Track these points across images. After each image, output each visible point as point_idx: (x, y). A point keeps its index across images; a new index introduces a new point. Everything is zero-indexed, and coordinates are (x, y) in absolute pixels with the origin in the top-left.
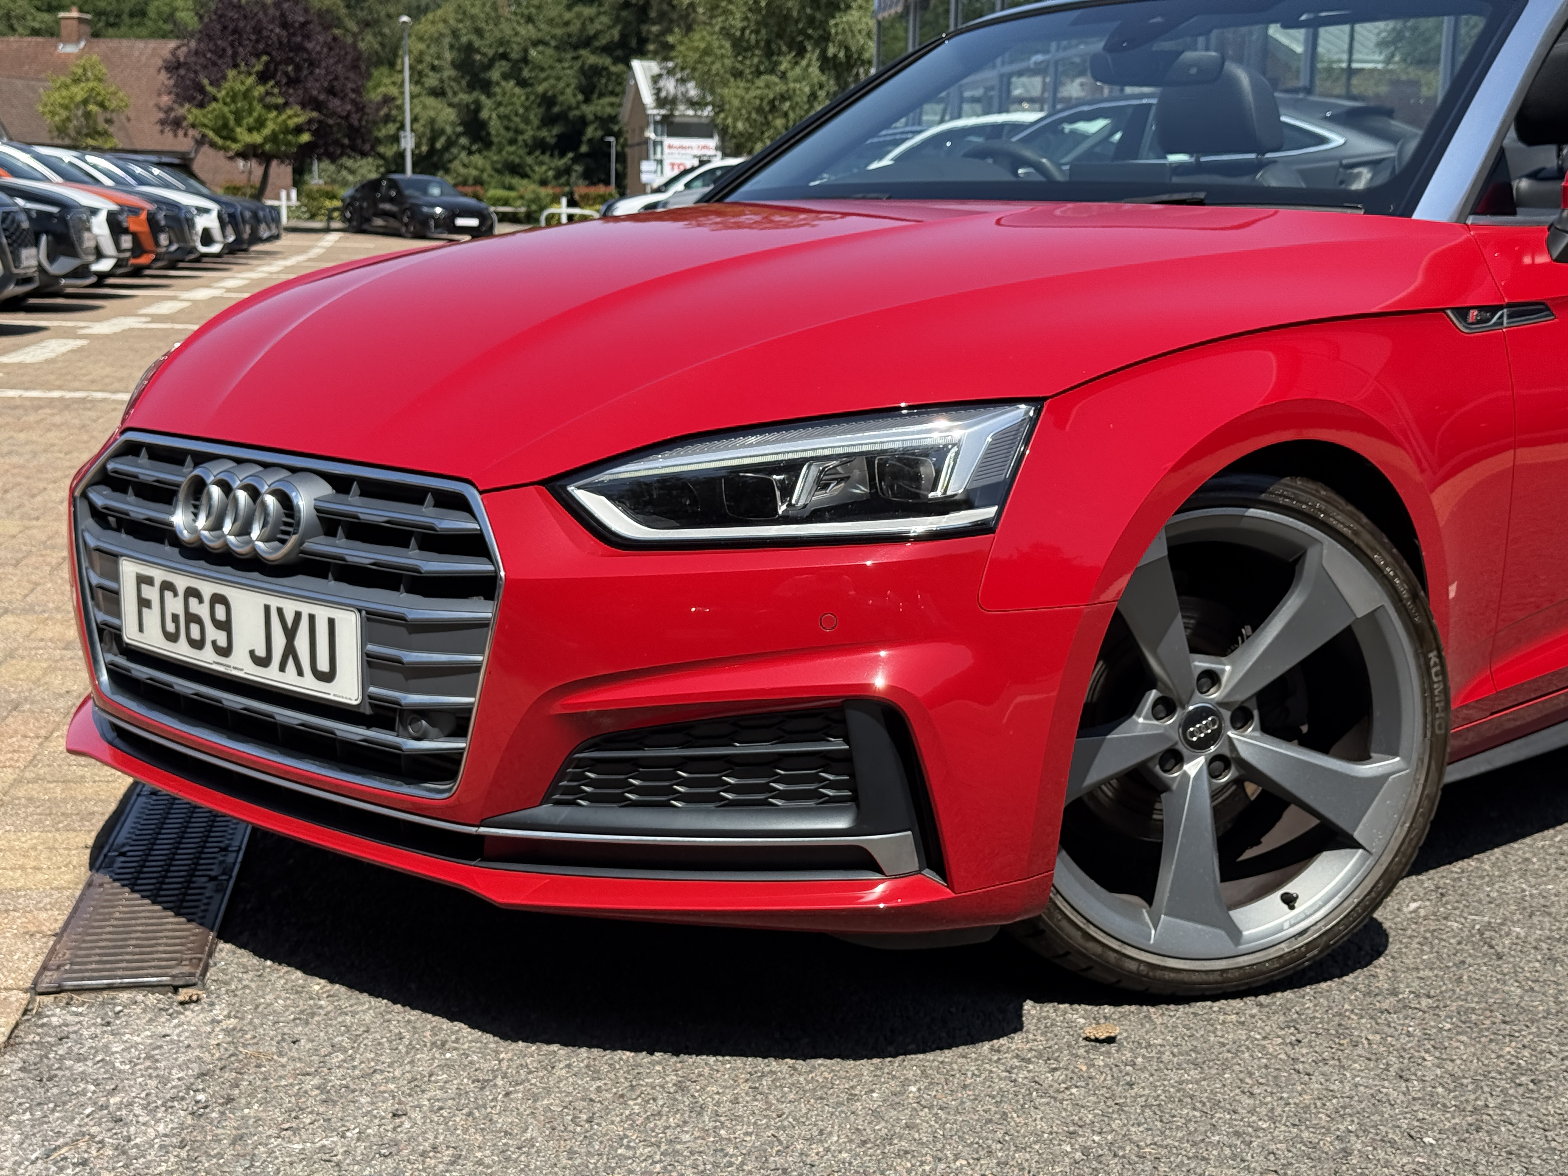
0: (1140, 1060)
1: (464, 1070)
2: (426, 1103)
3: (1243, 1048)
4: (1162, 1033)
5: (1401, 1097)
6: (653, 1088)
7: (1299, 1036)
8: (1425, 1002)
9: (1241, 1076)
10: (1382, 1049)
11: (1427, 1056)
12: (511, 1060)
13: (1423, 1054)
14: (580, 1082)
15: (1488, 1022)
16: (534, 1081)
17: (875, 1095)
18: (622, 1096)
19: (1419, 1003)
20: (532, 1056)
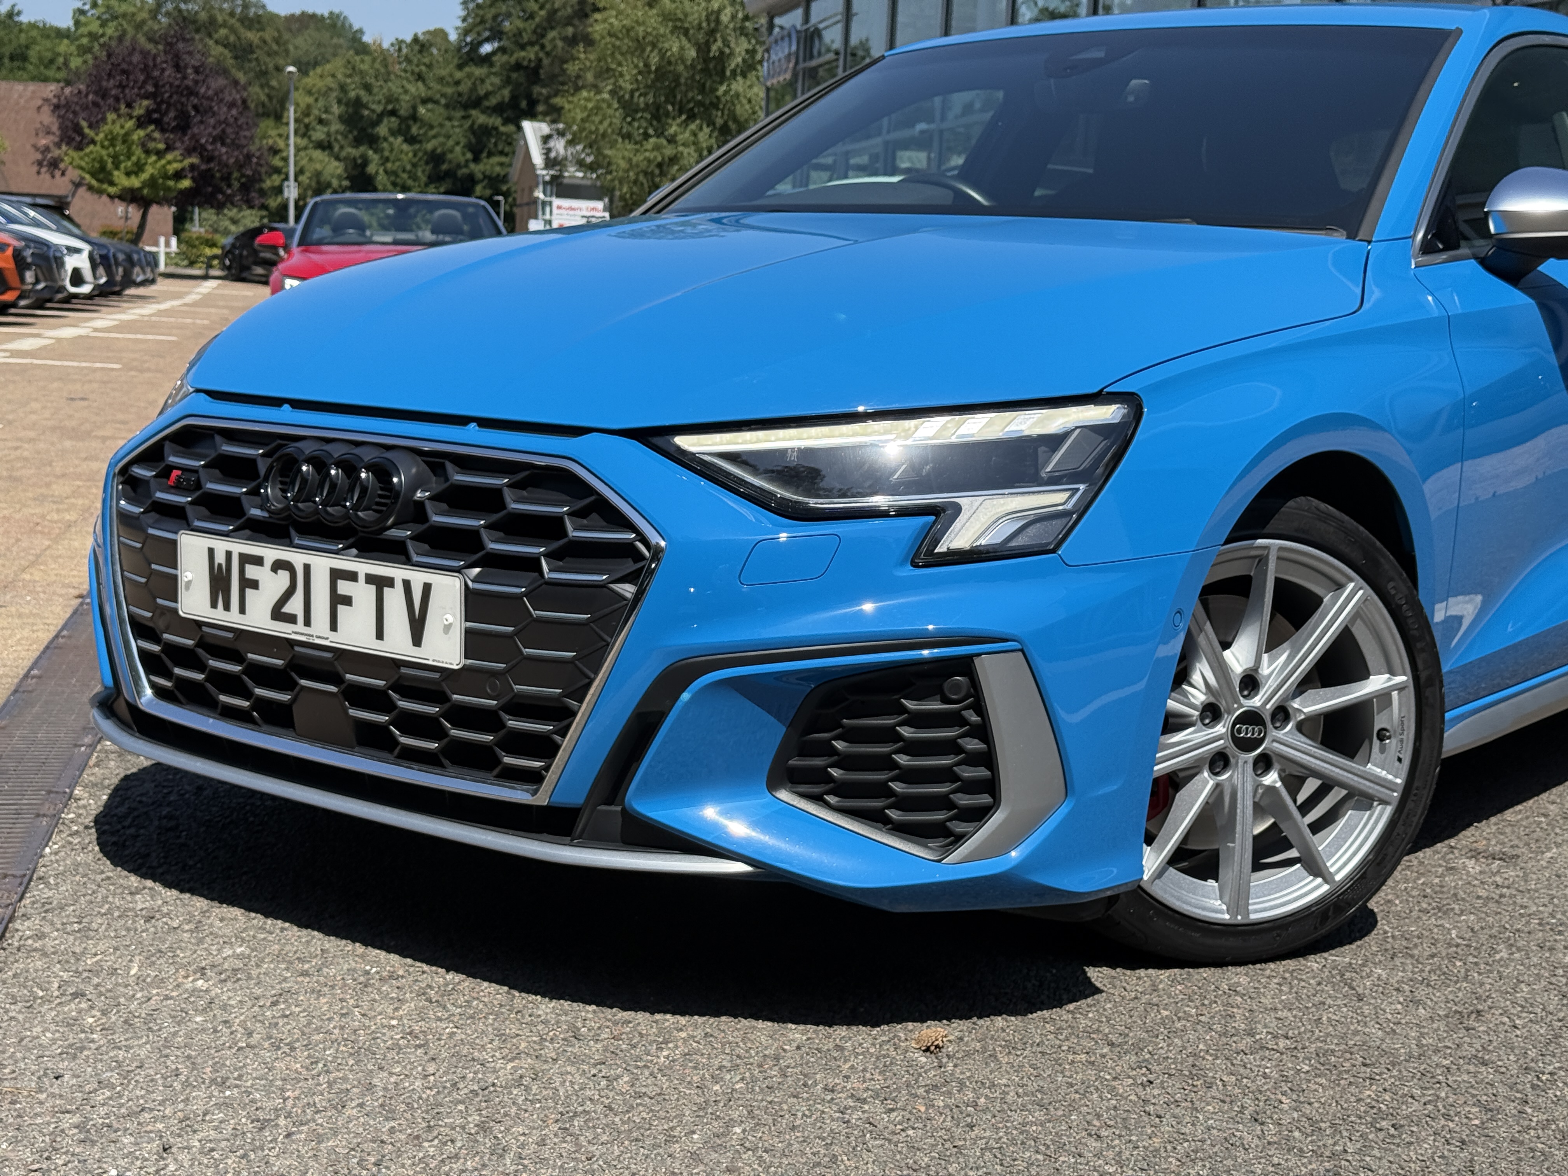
0: (982, 1100)
1: (243, 1109)
2: (197, 1144)
3: (1092, 1089)
4: (1008, 1073)
5: (1256, 1141)
6: (453, 1129)
7: (1151, 1077)
8: (1282, 1043)
9: (1089, 1118)
10: (1237, 1091)
11: (1284, 1099)
12: (298, 1098)
13: (1280, 1096)
14: (372, 1122)
15: (1347, 1065)
16: (320, 1121)
17: (695, 1136)
18: (417, 1137)
19: (1277, 1044)
20: (322, 1095)
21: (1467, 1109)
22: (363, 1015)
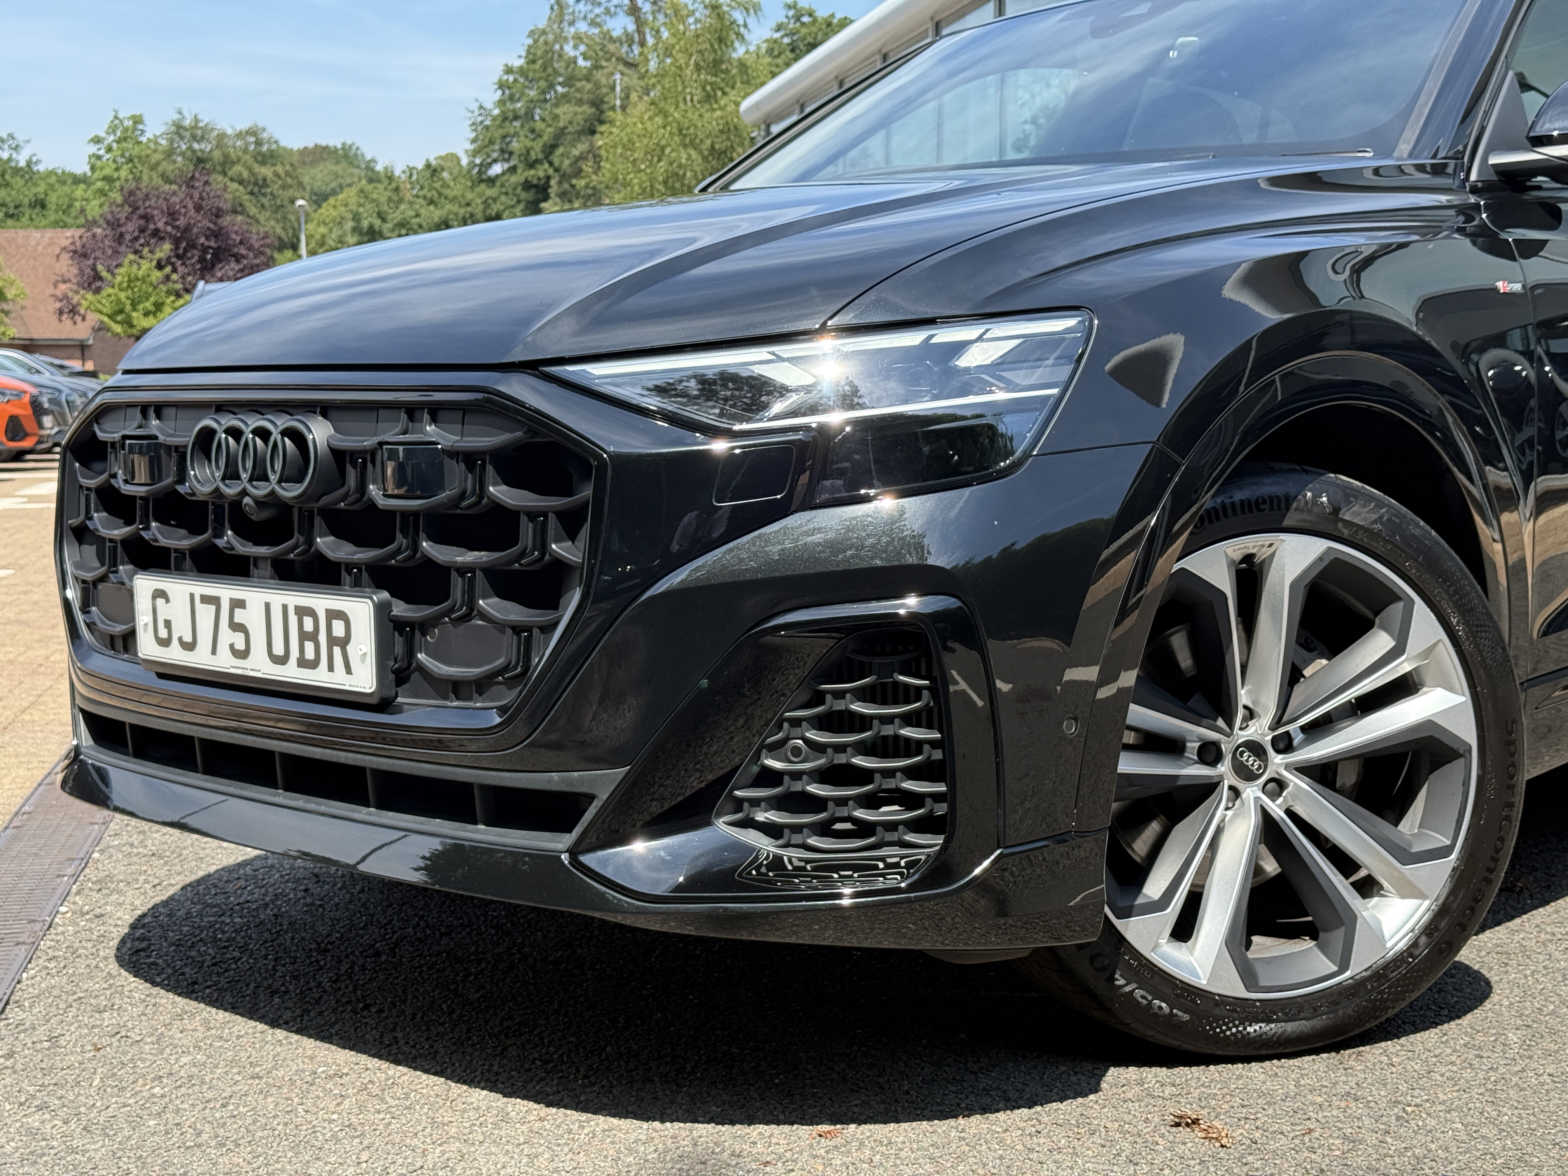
21: (1331, 1141)
22: (307, 1111)
